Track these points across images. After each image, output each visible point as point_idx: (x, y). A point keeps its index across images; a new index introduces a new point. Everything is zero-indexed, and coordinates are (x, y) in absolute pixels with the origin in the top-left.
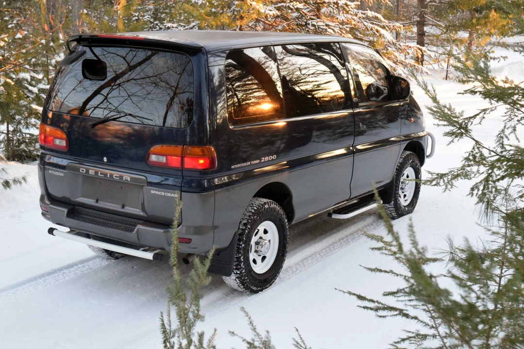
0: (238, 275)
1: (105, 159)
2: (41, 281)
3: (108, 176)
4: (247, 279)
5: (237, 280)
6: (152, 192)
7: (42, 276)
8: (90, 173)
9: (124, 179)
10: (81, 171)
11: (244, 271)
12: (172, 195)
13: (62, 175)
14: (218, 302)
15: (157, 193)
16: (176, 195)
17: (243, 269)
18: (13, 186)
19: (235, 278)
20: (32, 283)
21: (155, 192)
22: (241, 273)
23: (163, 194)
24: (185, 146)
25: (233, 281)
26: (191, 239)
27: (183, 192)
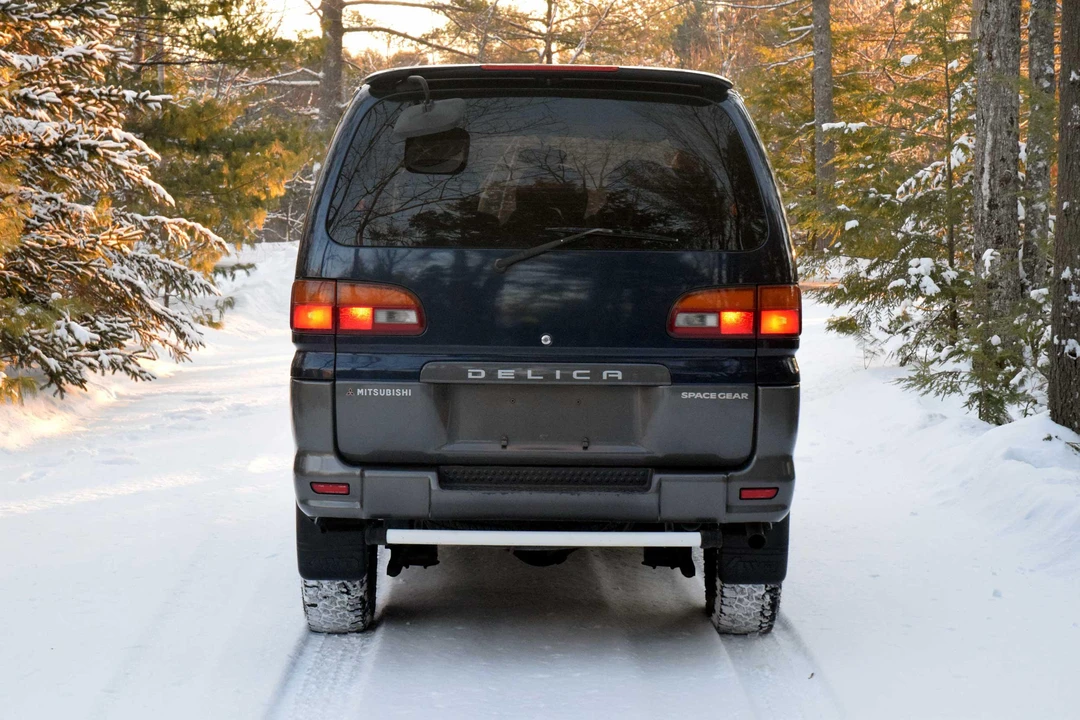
1: (546, 339)
3: (558, 377)
5: (768, 597)
6: (684, 395)
8: (500, 377)
9: (605, 377)
10: (470, 376)
12: (737, 395)
13: (407, 392)
15: (698, 395)
16: (745, 396)
19: (763, 592)
21: (690, 395)
23: (713, 396)
24: (759, 287)
25: (755, 601)
26: (777, 489)
27: (761, 385)
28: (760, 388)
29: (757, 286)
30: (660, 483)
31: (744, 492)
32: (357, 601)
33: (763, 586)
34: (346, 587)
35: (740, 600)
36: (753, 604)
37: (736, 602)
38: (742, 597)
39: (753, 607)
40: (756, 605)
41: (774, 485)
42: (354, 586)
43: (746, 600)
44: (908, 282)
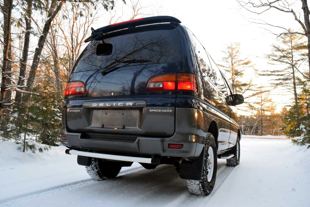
0: (201, 181)
1: (113, 94)
2: (57, 190)
3: (114, 105)
4: (206, 184)
5: (200, 184)
6: (151, 110)
7: (58, 187)
8: (100, 105)
9: (127, 105)
11: (205, 178)
12: (168, 111)
13: (79, 111)
14: (188, 201)
15: (155, 110)
16: (171, 111)
17: (205, 176)
18: (44, 151)
19: (198, 183)
20: (51, 191)
21: (153, 110)
22: (204, 178)
23: (160, 111)
24: (178, 74)
25: (196, 185)
26: (183, 145)
27: (177, 107)
28: (176, 108)
29: (177, 74)
30: (139, 140)
31: (169, 145)
32: (96, 172)
33: (199, 181)
34: (92, 168)
35: (192, 185)
36: (196, 186)
37: (191, 185)
38: (192, 183)
39: (196, 187)
40: (197, 187)
41: (181, 143)
42: (94, 168)
43: (193, 185)
44: (300, 129)
